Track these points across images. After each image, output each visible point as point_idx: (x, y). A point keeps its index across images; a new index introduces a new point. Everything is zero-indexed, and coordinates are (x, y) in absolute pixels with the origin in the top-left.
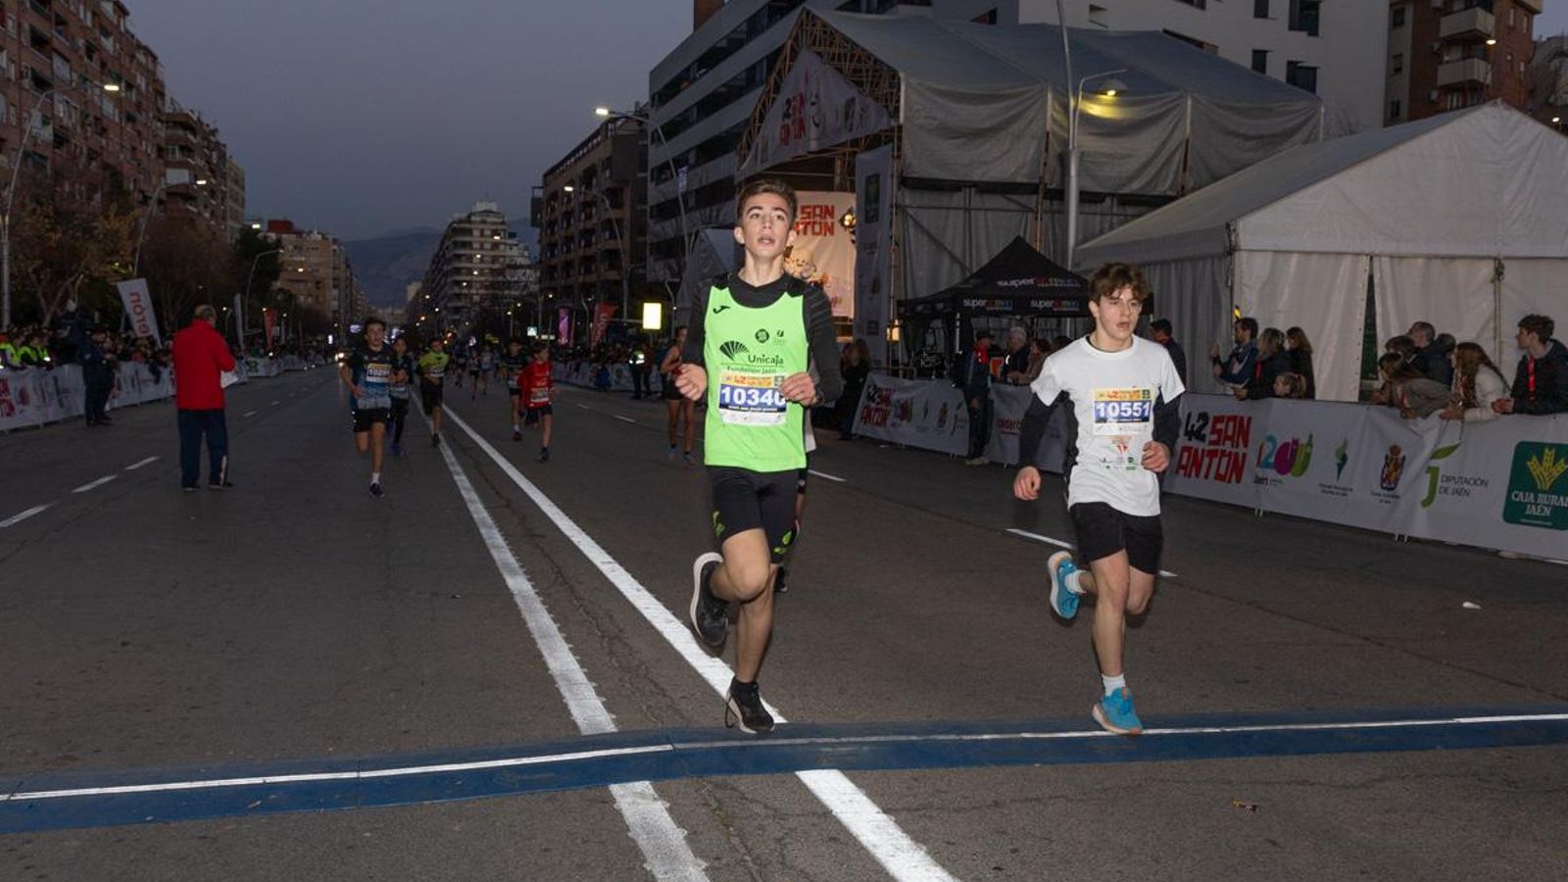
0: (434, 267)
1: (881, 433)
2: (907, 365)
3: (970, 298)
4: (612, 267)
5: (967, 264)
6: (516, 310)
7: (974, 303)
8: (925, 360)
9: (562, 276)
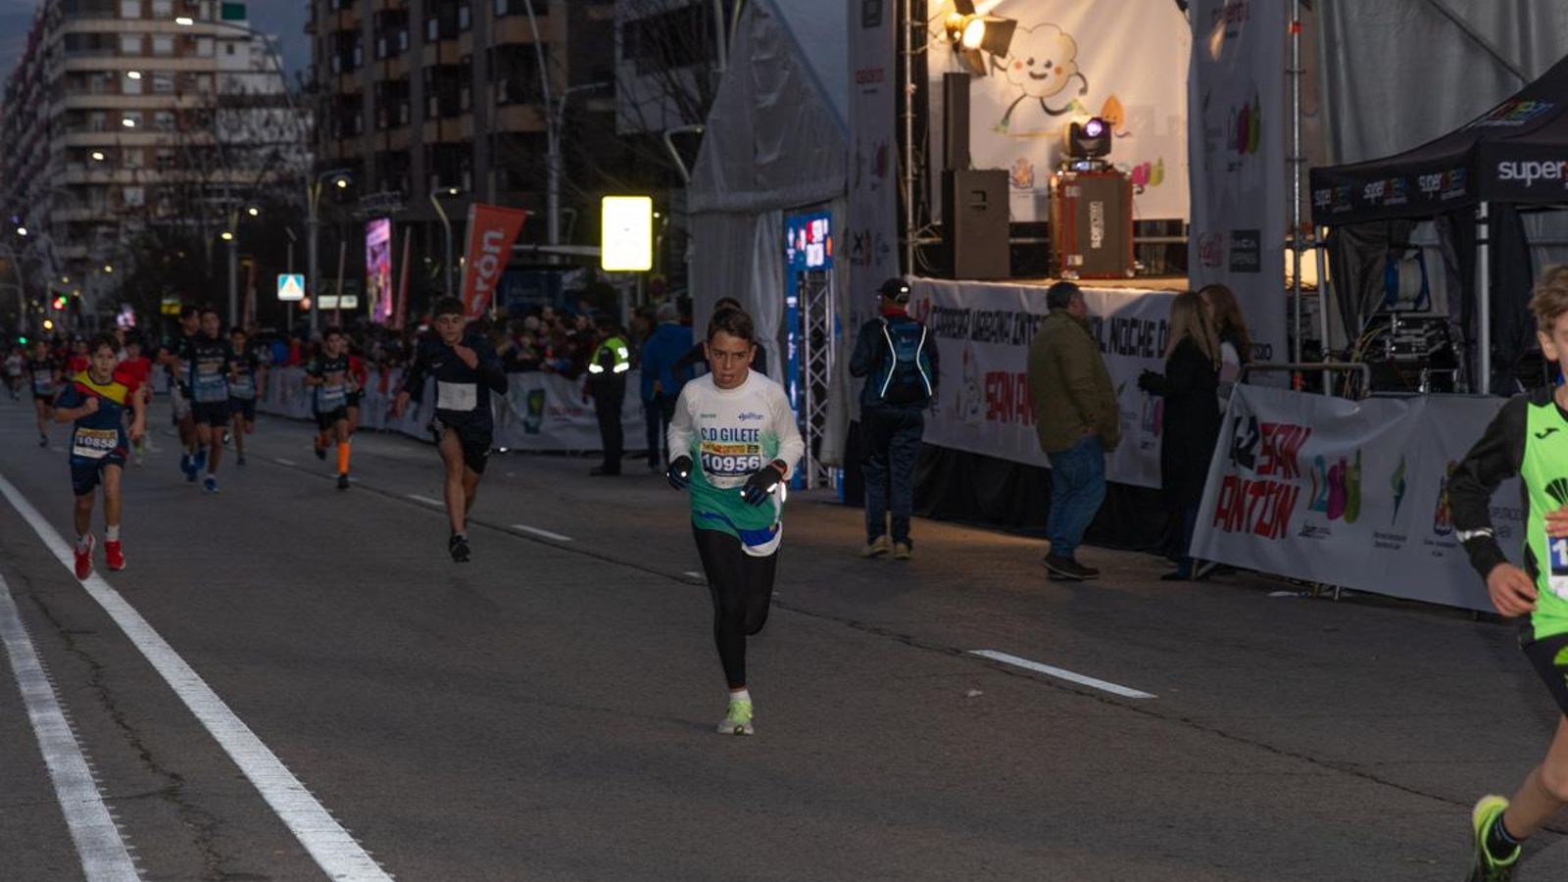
1: (1274, 555)
2: (1346, 357)
3: (1516, 156)
4: (516, 96)
5: (1516, 60)
6: (245, 227)
7: (1528, 172)
8: (1397, 340)
9: (377, 127)
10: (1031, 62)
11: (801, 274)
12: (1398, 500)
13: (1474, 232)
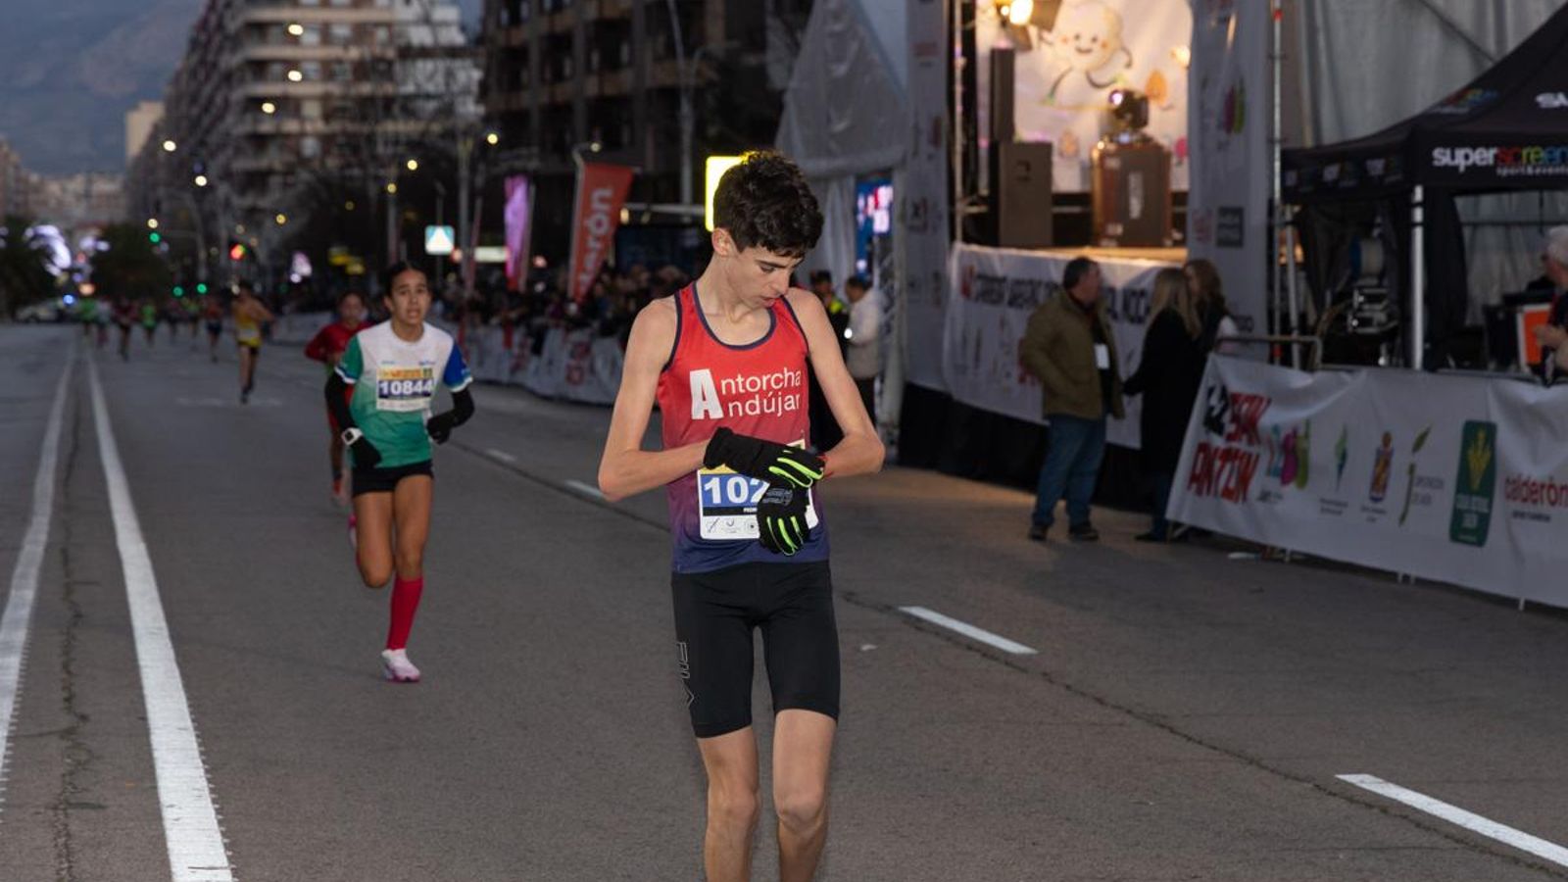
0: (195, 59)
1: (1234, 519)
2: (1312, 331)
3: (1453, 143)
6: (405, 179)
7: (1462, 158)
8: (1360, 315)
9: (543, 80)
10: (1077, 37)
11: (870, 240)
12: (1341, 467)
13: (1409, 215)
